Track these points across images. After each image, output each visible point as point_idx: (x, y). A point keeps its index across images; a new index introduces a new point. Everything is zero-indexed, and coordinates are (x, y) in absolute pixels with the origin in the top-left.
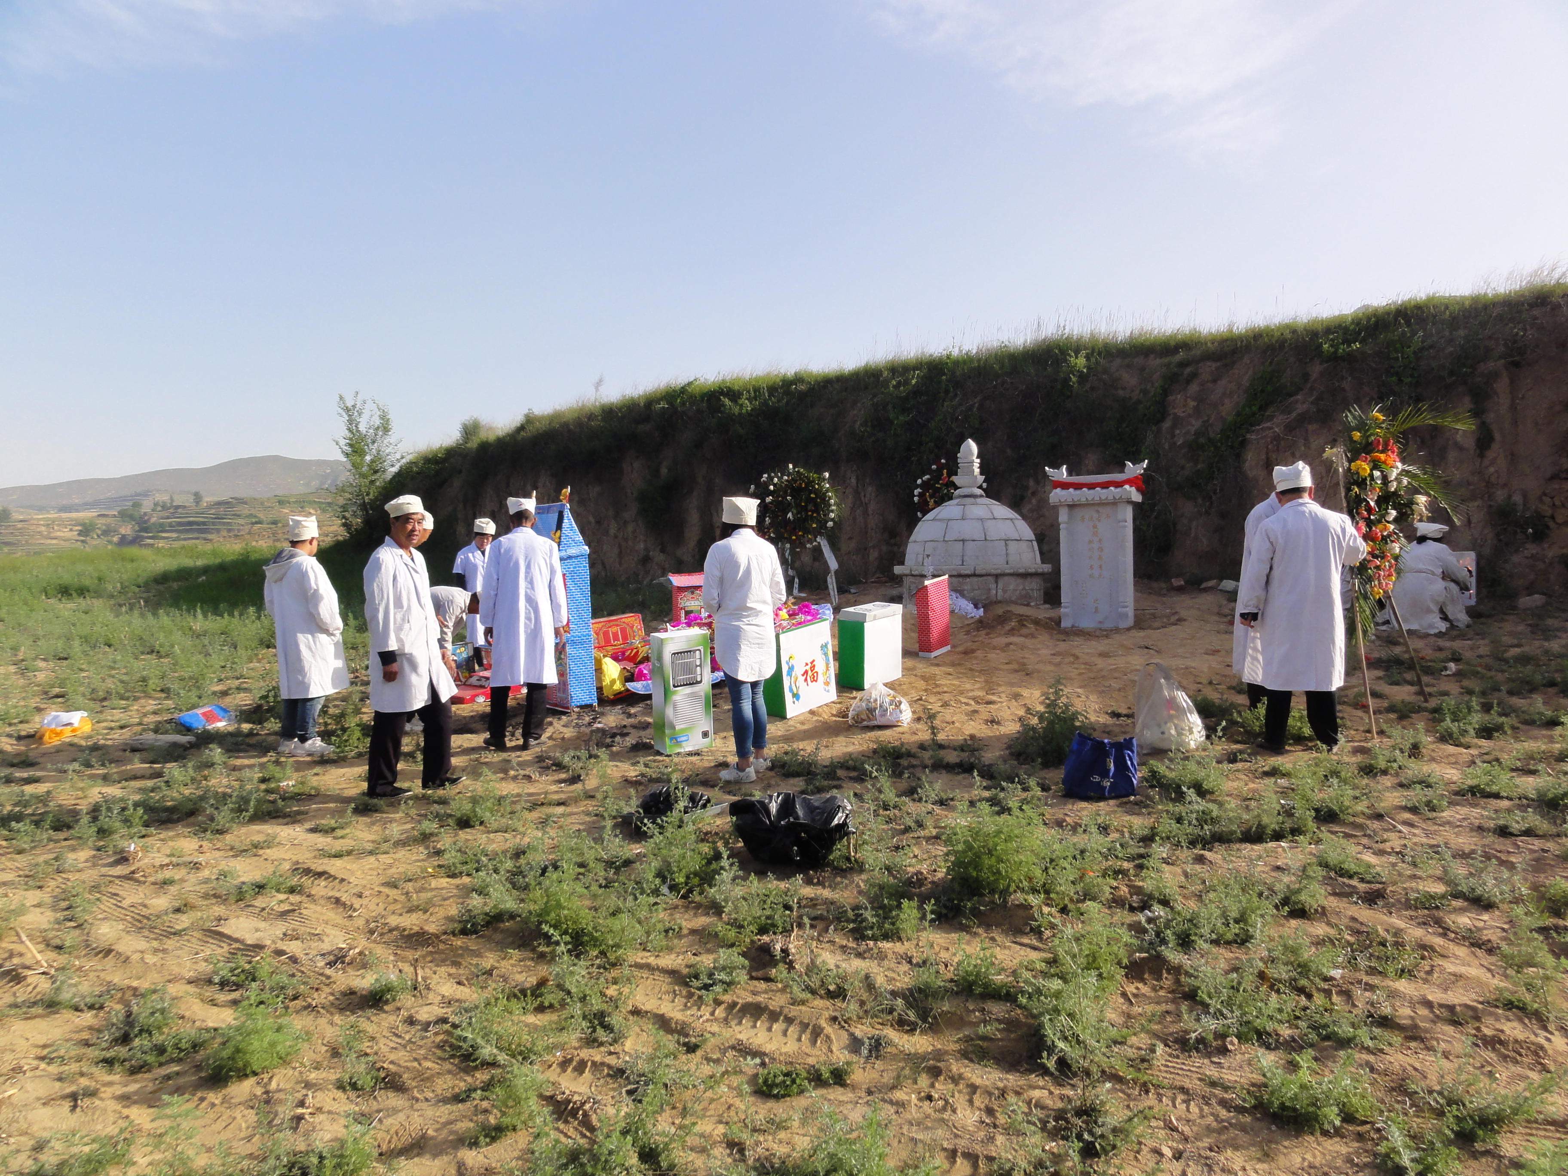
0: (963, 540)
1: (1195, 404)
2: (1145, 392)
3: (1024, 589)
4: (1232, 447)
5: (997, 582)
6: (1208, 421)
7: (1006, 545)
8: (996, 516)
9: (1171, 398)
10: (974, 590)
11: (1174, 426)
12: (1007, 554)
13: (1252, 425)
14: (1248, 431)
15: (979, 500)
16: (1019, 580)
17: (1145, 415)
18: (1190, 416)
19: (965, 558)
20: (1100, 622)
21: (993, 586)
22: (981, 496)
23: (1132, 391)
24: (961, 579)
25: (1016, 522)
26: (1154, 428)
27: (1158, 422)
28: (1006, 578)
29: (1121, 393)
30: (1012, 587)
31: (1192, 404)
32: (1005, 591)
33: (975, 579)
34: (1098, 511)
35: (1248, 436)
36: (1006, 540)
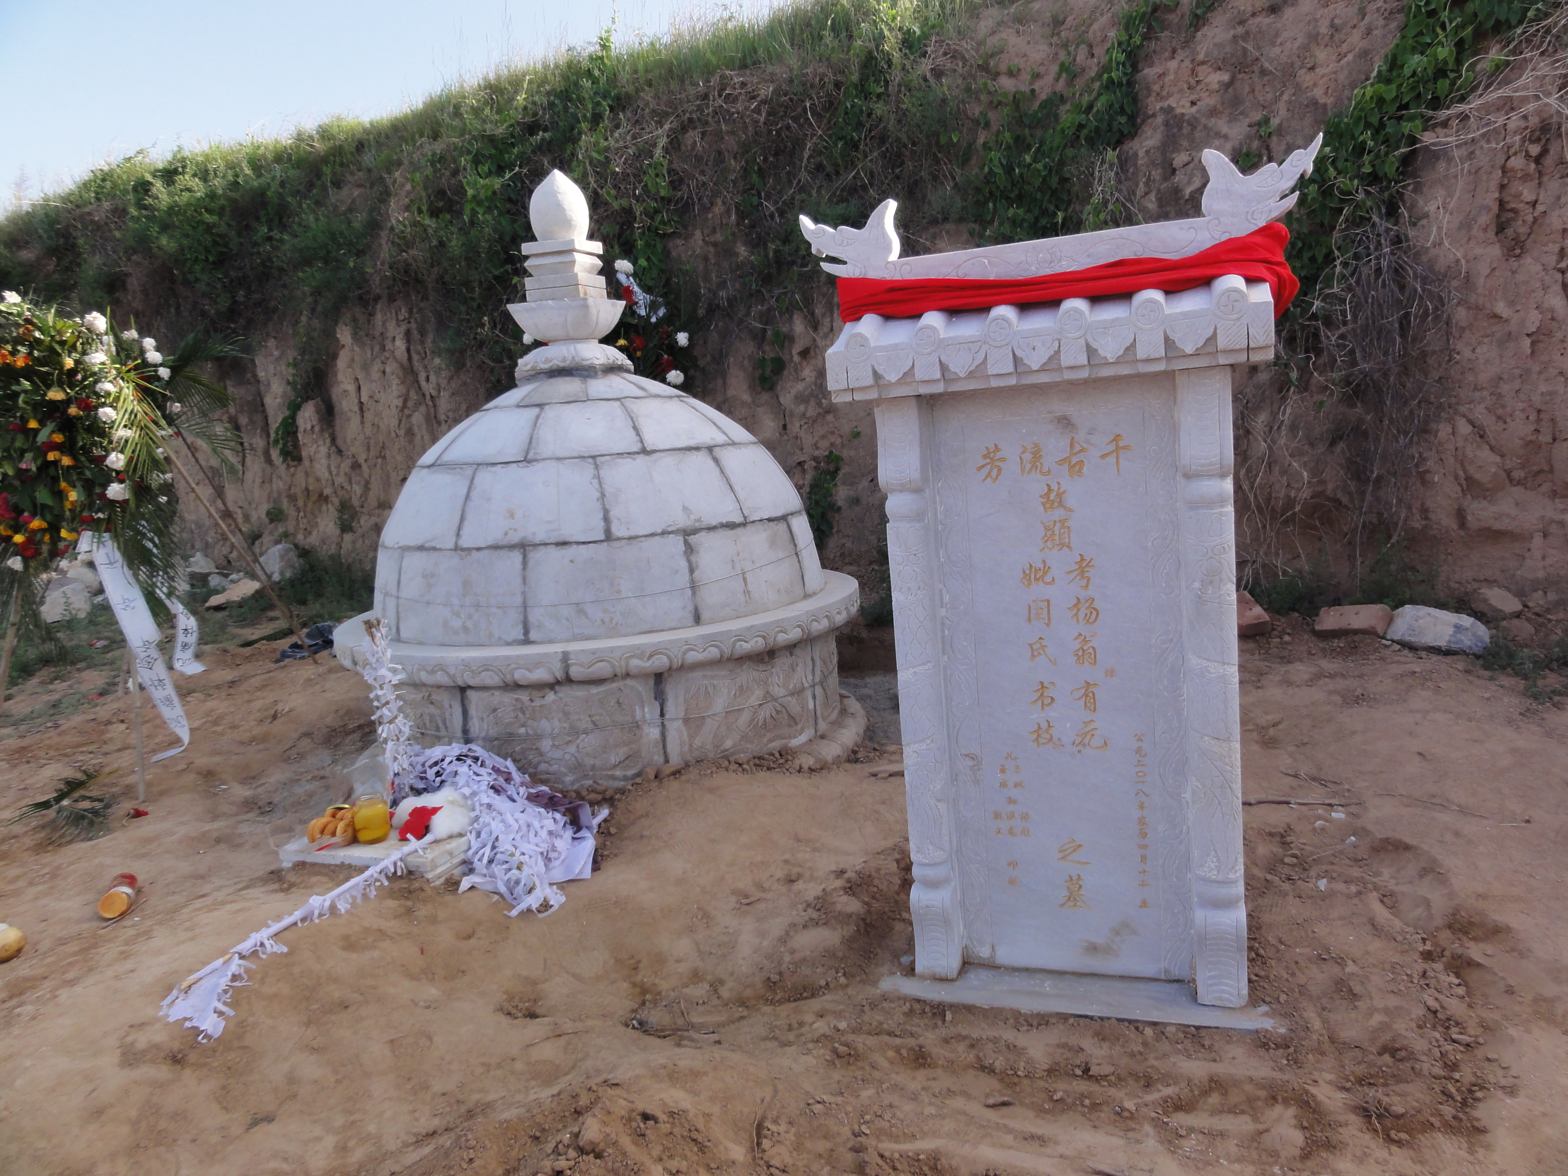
0: (524, 547)
1: (1226, 77)
2: (1070, 72)
3: (769, 697)
4: (1374, 178)
5: (660, 696)
6: (1266, 121)
7: (689, 550)
8: (652, 439)
9: (1149, 72)
10: (575, 732)
11: (1170, 143)
12: (694, 587)
13: (1436, 103)
14: (1428, 125)
15: (599, 386)
16: (748, 675)
17: (1081, 126)
18: (1213, 112)
19: (534, 616)
20: (1093, 949)
21: (650, 711)
22: (612, 369)
23: (1037, 76)
24: (524, 696)
25: (731, 459)
26: (1111, 155)
27: (1120, 140)
28: (698, 674)
29: (1006, 83)
30: (719, 704)
31: (1216, 78)
32: (692, 722)
33: (579, 692)
34: (1065, 423)
35: (1428, 138)
36: (687, 533)
